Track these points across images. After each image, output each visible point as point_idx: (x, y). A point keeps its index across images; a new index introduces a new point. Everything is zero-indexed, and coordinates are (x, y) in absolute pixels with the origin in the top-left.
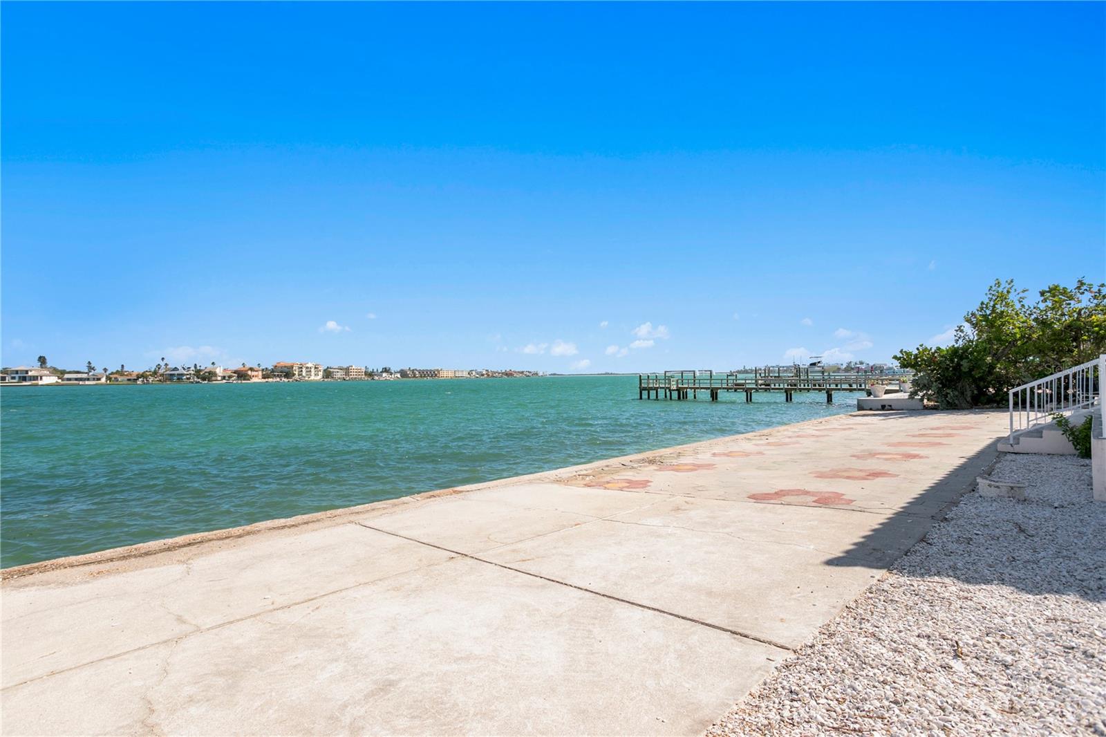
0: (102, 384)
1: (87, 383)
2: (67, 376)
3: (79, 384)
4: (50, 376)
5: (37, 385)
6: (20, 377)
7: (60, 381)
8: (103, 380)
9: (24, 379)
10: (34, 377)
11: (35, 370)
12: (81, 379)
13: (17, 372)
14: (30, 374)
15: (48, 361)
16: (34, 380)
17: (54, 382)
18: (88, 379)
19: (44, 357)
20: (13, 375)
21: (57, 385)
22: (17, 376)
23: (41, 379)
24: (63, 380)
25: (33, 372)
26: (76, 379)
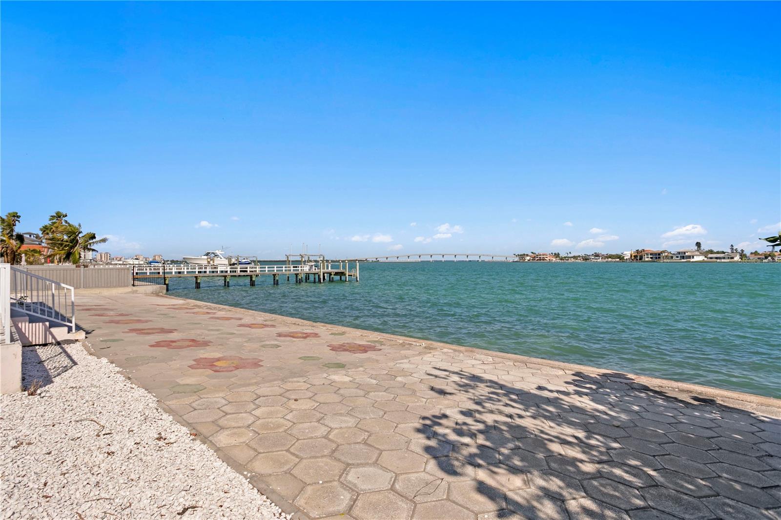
0: (734, 262)
1: (723, 260)
2: (710, 256)
3: (717, 262)
4: (699, 256)
5: (690, 262)
6: (681, 256)
7: (706, 259)
8: (737, 258)
9: (683, 258)
10: (689, 256)
11: (690, 252)
12: (719, 258)
13: (679, 253)
14: (687, 254)
15: (702, 245)
16: (689, 258)
17: (702, 259)
18: (724, 258)
19: (700, 243)
20: (677, 255)
21: (703, 262)
22: (679, 256)
23: (693, 258)
24: (708, 258)
25: (689, 253)
26: (717, 258)
